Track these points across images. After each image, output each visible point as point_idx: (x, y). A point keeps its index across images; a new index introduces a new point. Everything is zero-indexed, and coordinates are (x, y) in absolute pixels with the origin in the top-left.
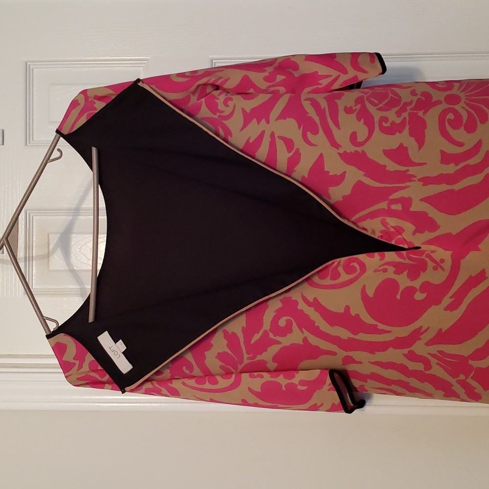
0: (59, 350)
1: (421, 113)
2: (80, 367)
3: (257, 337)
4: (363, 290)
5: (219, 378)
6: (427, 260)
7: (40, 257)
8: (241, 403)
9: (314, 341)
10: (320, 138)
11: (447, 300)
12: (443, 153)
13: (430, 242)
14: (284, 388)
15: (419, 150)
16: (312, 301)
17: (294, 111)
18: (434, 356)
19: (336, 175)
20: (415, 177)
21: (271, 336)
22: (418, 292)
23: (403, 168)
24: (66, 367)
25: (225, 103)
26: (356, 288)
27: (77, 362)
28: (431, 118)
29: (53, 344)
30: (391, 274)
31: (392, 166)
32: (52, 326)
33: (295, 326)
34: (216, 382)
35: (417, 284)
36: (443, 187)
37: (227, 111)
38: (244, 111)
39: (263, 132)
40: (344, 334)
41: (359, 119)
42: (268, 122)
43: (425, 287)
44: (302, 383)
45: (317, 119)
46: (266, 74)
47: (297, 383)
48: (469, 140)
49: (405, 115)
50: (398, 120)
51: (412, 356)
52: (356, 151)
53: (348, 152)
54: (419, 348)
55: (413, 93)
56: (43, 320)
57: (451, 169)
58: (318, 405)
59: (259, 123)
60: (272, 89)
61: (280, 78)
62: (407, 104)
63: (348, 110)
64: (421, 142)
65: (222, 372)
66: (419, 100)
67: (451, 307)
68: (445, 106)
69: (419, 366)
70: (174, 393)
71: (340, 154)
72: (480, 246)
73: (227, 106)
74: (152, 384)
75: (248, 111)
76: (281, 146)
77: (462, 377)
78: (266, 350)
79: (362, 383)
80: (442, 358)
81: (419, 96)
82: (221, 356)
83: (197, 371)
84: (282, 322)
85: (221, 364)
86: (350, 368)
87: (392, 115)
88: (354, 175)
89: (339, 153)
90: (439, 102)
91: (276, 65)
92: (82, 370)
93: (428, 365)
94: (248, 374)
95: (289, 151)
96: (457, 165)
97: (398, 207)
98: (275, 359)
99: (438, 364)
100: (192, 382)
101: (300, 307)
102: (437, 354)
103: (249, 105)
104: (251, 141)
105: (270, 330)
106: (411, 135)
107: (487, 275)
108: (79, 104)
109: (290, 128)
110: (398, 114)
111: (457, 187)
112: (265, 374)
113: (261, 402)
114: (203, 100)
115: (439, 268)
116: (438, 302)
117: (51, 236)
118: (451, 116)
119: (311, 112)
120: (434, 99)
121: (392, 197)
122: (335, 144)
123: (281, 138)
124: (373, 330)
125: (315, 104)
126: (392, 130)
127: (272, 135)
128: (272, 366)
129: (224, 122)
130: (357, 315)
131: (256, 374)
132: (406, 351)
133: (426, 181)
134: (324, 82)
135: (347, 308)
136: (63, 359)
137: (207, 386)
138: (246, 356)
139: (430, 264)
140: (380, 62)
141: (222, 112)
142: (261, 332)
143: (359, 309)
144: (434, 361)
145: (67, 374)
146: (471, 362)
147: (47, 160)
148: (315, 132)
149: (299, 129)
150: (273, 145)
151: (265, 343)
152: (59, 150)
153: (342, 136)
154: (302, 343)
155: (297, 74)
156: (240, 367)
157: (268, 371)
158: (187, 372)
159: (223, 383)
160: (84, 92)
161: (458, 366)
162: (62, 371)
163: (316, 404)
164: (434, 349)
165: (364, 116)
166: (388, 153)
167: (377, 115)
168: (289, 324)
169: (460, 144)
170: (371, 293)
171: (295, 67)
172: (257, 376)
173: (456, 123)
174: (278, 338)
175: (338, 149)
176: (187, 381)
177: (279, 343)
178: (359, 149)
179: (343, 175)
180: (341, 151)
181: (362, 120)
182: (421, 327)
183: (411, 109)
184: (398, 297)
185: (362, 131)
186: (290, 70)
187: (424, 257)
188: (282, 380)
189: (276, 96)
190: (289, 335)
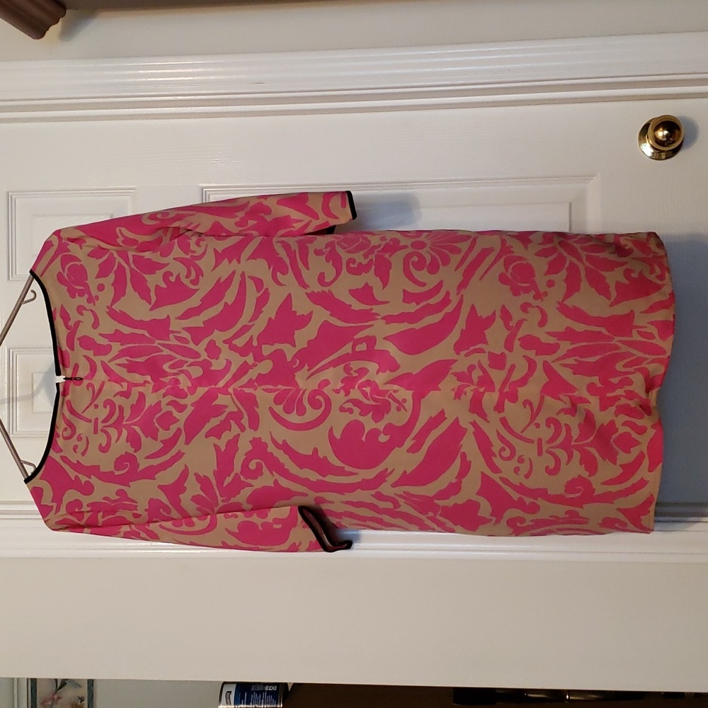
0: (37, 494)
1: (387, 256)
2: (58, 510)
3: (228, 480)
4: (331, 430)
5: (195, 520)
6: (391, 400)
7: (24, 398)
8: (221, 545)
9: (284, 483)
10: (289, 279)
11: (409, 442)
12: (405, 291)
13: (392, 382)
14: (260, 528)
15: (383, 288)
16: (281, 443)
17: (266, 252)
18: (400, 496)
19: (303, 315)
20: (379, 315)
21: (242, 478)
22: (382, 434)
23: (367, 307)
24: (44, 511)
25: (198, 244)
26: (323, 429)
27: (55, 505)
28: (397, 260)
29: (31, 488)
30: (356, 415)
31: (357, 306)
32: (30, 470)
33: (265, 469)
34: (192, 524)
35: (381, 426)
36: (405, 326)
37: (199, 251)
38: (215, 251)
39: (234, 273)
40: (313, 476)
41: (327, 261)
42: (239, 261)
43: (389, 429)
44: (276, 521)
45: (287, 260)
46: (237, 219)
47: (271, 521)
48: (430, 280)
49: (372, 257)
50: (365, 262)
51: (380, 496)
52: (323, 291)
53: (316, 291)
54: (386, 489)
55: (383, 239)
56: (20, 463)
57: (412, 308)
58: (297, 544)
59: (230, 262)
60: (245, 232)
61: (251, 223)
62: (375, 247)
63: (318, 253)
64: (385, 282)
65: (199, 513)
66: (386, 244)
67: (414, 449)
68: (410, 250)
69: (389, 505)
70: (153, 537)
71: (308, 295)
72: (440, 386)
73: (199, 246)
74: (130, 527)
75: (220, 251)
76: (250, 285)
77: (430, 514)
78: (239, 493)
79: (338, 520)
80: (408, 497)
81: (388, 241)
82: (195, 499)
83: (174, 514)
84: (253, 465)
85: (196, 506)
86: (324, 507)
87: (359, 258)
88: (321, 315)
89: (306, 293)
90: (405, 247)
91: (248, 209)
92: (60, 513)
93: (396, 504)
94: (223, 514)
95: (258, 292)
96: (418, 304)
97: (362, 347)
98: (249, 500)
99: (405, 503)
100: (168, 524)
101: (269, 450)
102: (403, 494)
103: (222, 245)
104: (221, 281)
105: (241, 473)
106: (376, 274)
107: (446, 416)
108: (53, 245)
109: (260, 268)
110: (366, 256)
111: (418, 326)
112: (239, 514)
113: (240, 544)
114: (176, 241)
115: (402, 409)
116: (401, 444)
117: (34, 375)
118: (415, 259)
119: (282, 253)
120: (402, 244)
121: (356, 337)
122: (303, 284)
123: (252, 278)
124: (340, 472)
125: (286, 246)
126: (359, 270)
127: (243, 275)
128: (247, 506)
129: (197, 262)
130: (325, 458)
131: (230, 514)
132: (373, 492)
133: (390, 319)
134: (297, 226)
135: (315, 451)
136: (42, 503)
137: (185, 528)
138: (220, 499)
139: (394, 405)
140: (350, 207)
141: (194, 252)
142: (232, 475)
143: (326, 452)
144: (401, 501)
145: (46, 519)
146: (436, 502)
147: (22, 301)
148: (284, 272)
149: (269, 269)
150: (242, 285)
151: (237, 486)
152: (33, 291)
153: (310, 276)
154: (273, 486)
155: (269, 218)
156: (216, 509)
157: (243, 511)
158: (165, 514)
159: (200, 524)
160: (57, 233)
161: (425, 505)
162: (41, 517)
163: (294, 543)
164: (401, 490)
165: (333, 258)
166: (354, 293)
167: (345, 257)
168: (259, 467)
169: (423, 284)
170: (338, 435)
171: (268, 211)
172: (232, 516)
173: (420, 266)
174: (249, 481)
175: (306, 288)
176: (165, 524)
177: (251, 486)
178: (326, 289)
179: (310, 315)
180: (309, 291)
181: (331, 262)
182: (387, 469)
183: (378, 252)
184: (364, 439)
185: (330, 273)
186: (262, 214)
187: (386, 398)
188: (255, 519)
189: (248, 239)
190: (260, 477)
